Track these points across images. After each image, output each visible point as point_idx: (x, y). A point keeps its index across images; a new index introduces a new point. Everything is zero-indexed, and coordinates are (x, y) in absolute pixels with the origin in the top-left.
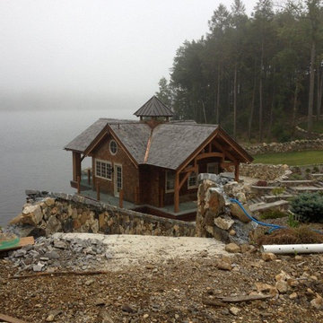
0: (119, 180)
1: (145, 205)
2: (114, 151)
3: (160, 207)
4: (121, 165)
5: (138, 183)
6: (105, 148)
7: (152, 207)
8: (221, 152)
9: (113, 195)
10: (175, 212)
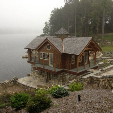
0: (51, 60)
1: (63, 69)
2: (49, 48)
3: (70, 69)
4: (52, 54)
5: (61, 61)
6: (45, 47)
7: (66, 70)
8: (91, 48)
9: (49, 66)
10: (77, 71)
